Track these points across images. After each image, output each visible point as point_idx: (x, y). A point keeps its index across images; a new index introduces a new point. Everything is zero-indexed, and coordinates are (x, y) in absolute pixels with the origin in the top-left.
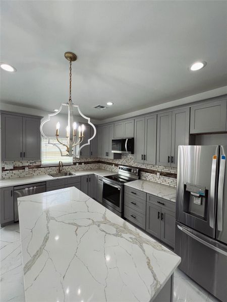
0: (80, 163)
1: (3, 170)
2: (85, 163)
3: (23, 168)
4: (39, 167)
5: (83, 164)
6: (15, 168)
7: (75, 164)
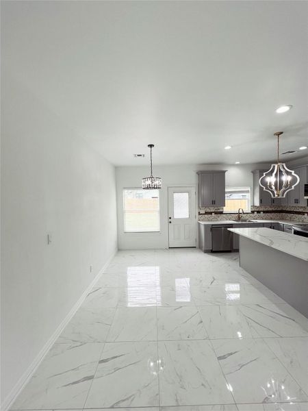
0: (258, 212)
1: (199, 214)
2: (264, 212)
3: (211, 213)
4: (221, 213)
5: (262, 213)
6: (206, 213)
7: (253, 212)
